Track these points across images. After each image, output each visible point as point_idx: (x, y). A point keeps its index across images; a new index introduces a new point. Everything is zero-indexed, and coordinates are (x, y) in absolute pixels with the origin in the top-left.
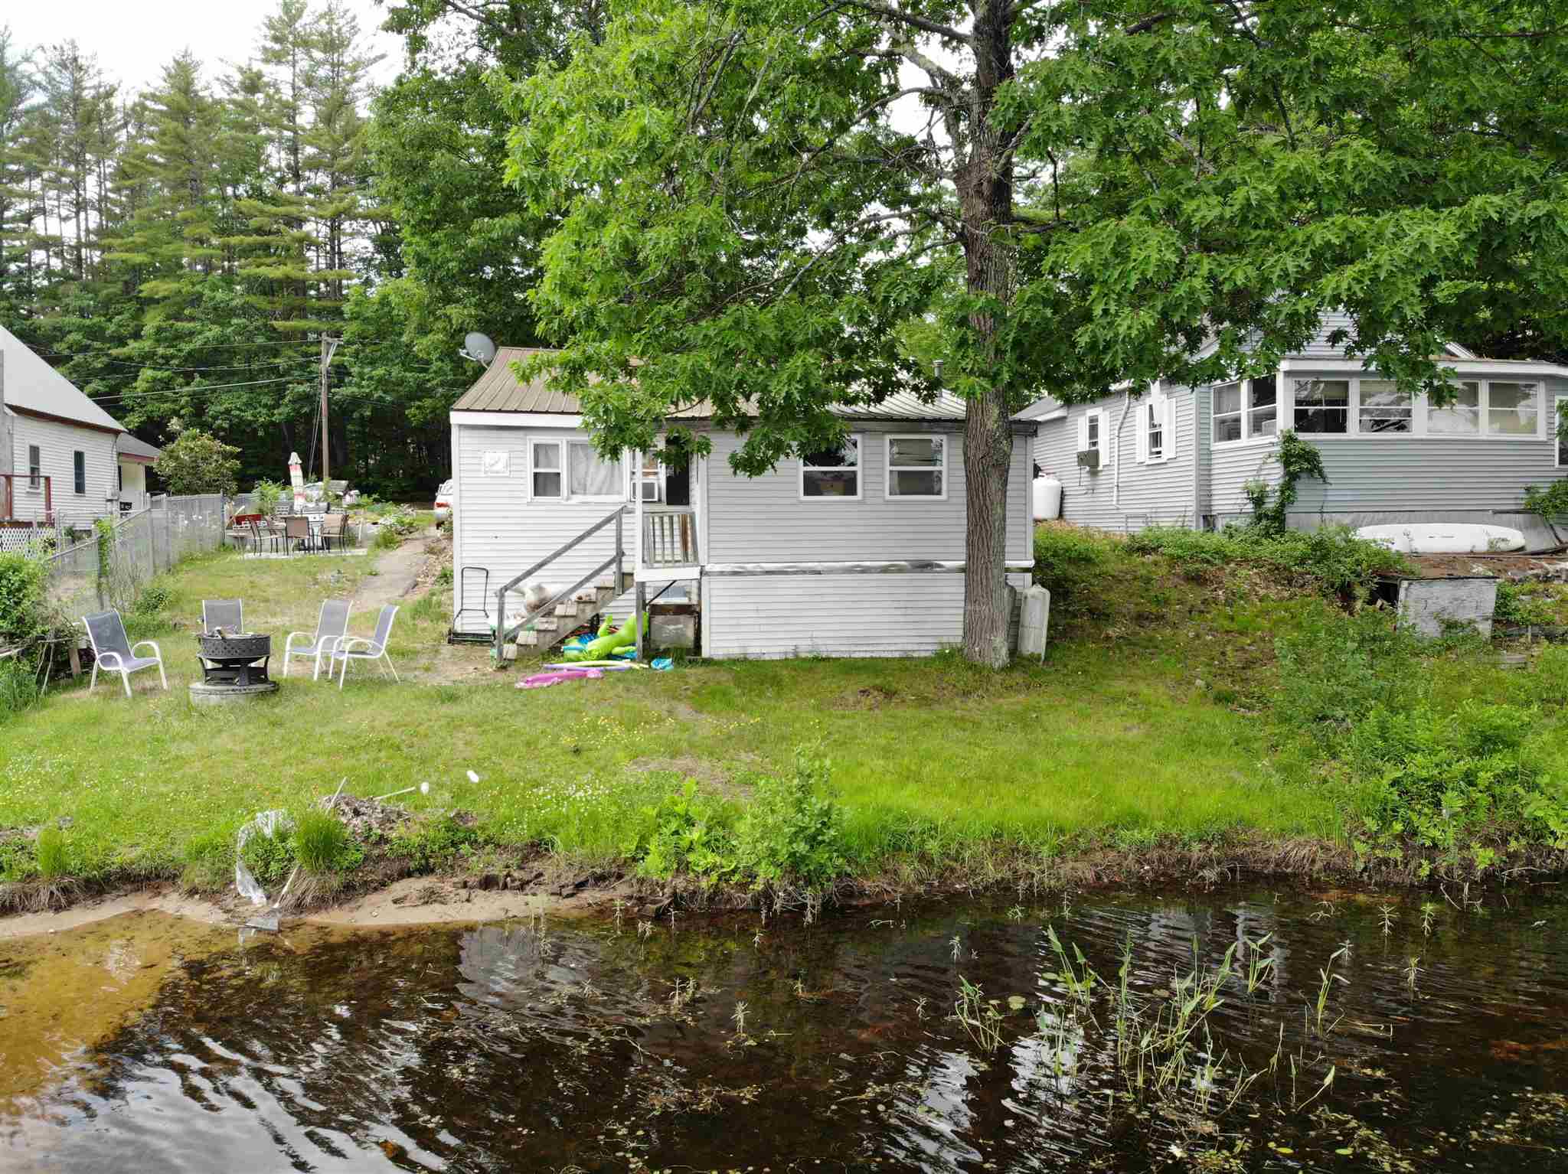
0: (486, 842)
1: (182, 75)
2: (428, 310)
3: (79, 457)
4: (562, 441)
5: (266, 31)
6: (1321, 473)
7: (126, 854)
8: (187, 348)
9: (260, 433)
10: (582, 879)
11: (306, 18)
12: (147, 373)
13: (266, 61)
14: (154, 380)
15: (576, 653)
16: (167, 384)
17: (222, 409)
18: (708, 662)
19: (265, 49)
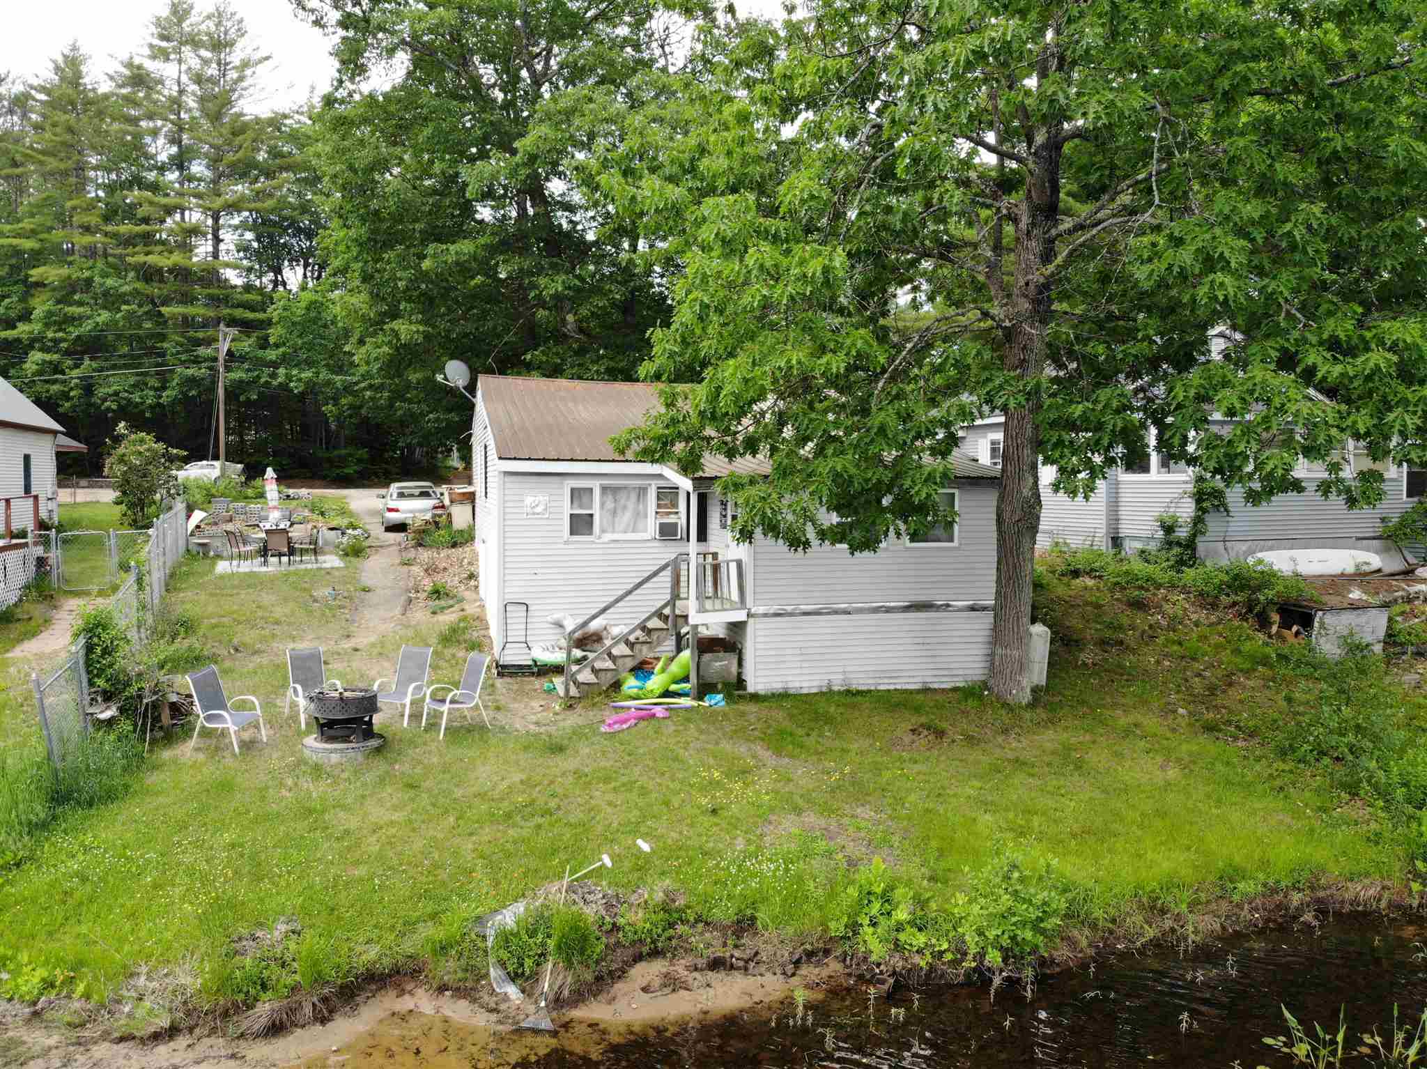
0: (697, 921)
1: (71, 68)
2: (376, 324)
3: (27, 458)
4: (596, 485)
5: (155, 31)
6: (1227, 510)
7: (369, 955)
8: (75, 332)
9: (147, 415)
10: (797, 956)
11: (193, 18)
12: (36, 356)
13: (153, 57)
14: (44, 361)
15: (635, 690)
16: (57, 368)
17: (111, 391)
18: (755, 697)
19: (151, 46)
